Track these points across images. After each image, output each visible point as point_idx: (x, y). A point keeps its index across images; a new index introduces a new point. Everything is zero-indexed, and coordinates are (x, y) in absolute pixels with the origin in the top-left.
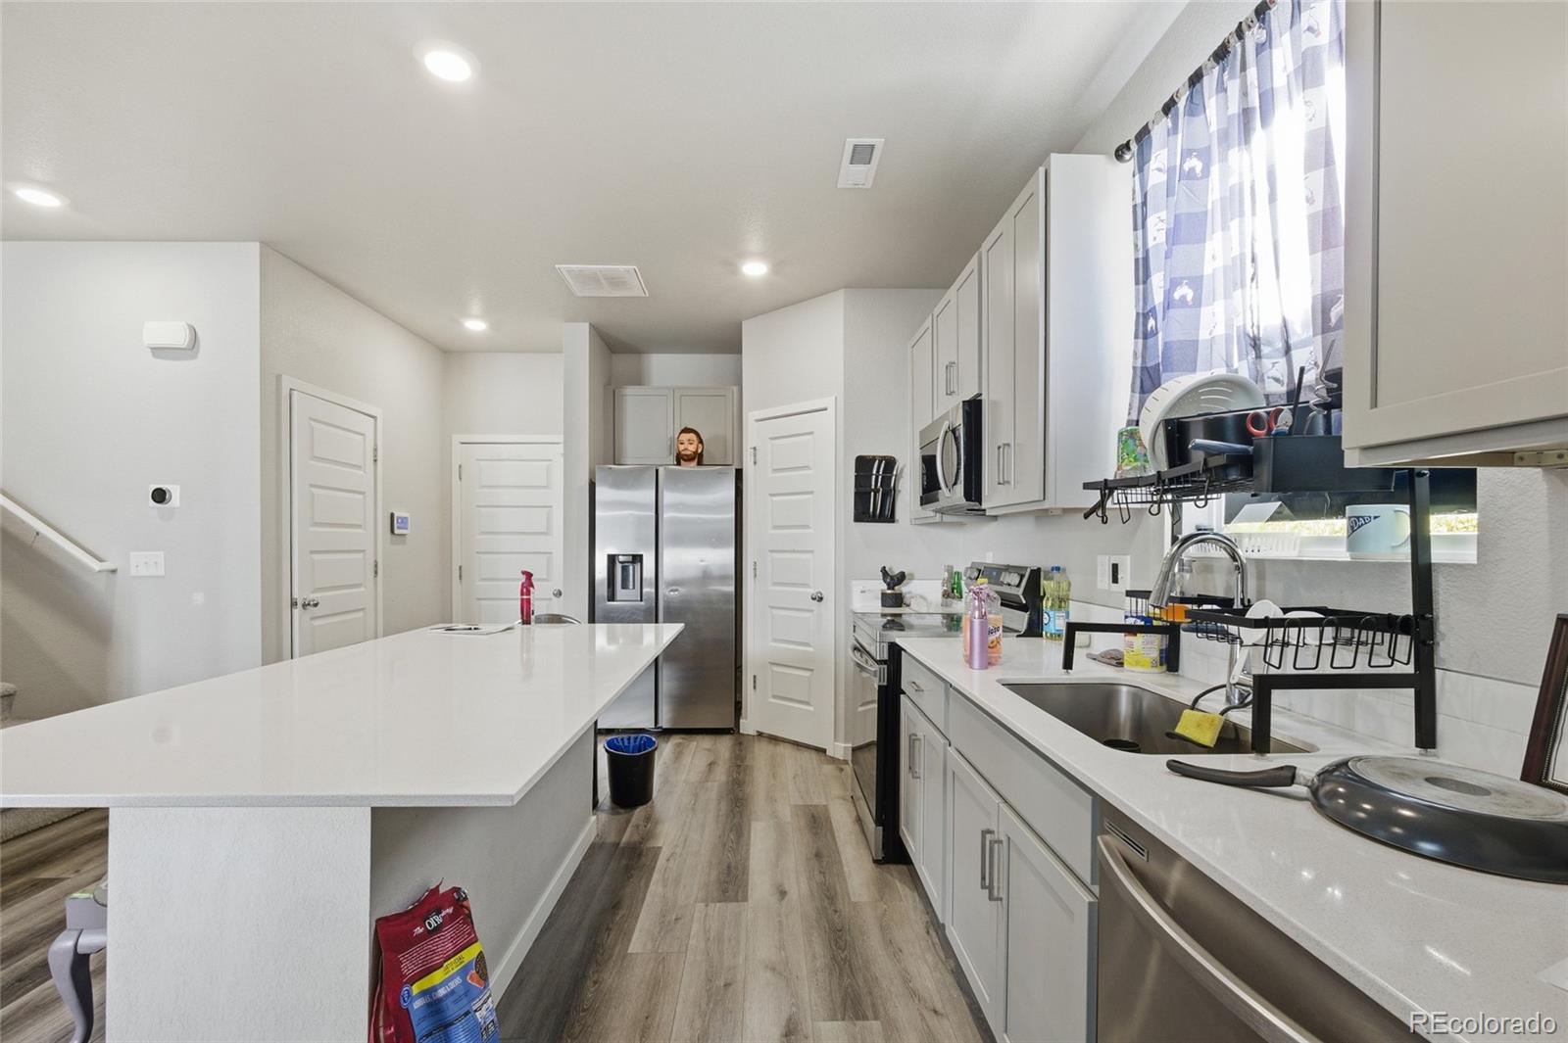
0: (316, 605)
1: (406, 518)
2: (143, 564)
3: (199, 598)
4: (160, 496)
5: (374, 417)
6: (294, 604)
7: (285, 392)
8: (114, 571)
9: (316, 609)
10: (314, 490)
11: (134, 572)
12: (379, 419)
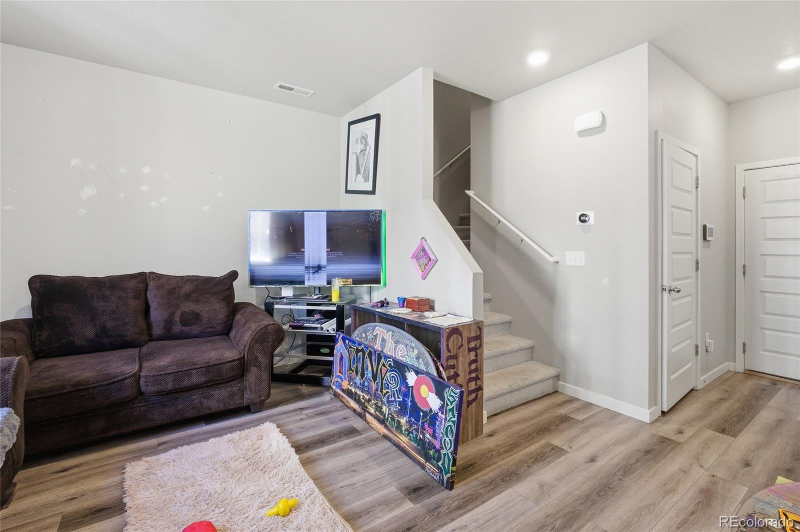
0: (679, 291)
1: (712, 229)
2: (573, 258)
3: (606, 281)
4: (583, 219)
5: (696, 156)
6: (663, 289)
7: (659, 142)
8: (557, 262)
9: (679, 294)
10: (674, 210)
11: (568, 263)
12: (699, 157)
